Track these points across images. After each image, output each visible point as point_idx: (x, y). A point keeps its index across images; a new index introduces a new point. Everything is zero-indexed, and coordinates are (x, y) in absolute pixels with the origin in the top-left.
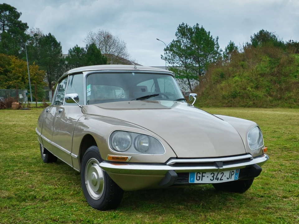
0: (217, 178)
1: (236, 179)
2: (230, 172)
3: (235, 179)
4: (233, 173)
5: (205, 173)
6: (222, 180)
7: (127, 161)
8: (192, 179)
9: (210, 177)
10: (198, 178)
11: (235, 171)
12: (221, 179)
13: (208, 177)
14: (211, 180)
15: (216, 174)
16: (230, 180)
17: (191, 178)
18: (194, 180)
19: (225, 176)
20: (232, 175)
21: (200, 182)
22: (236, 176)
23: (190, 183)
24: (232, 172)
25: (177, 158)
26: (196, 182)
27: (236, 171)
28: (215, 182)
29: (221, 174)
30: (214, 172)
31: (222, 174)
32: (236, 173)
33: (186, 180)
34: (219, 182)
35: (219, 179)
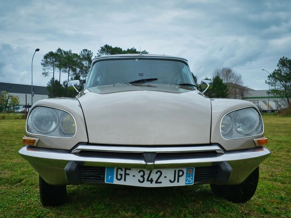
0: (150, 179)
1: (190, 183)
2: (175, 171)
3: (186, 184)
4: (181, 173)
5: (130, 169)
6: (161, 183)
7: (35, 145)
8: (109, 178)
9: (139, 176)
10: (119, 177)
11: (185, 170)
12: (158, 181)
13: (134, 176)
14: (139, 180)
15: (147, 172)
16: (175, 184)
17: (108, 175)
18: (112, 179)
19: (165, 177)
20: (179, 176)
21: (122, 183)
22: (189, 179)
23: (106, 183)
24: (179, 171)
25: (88, 144)
26: (116, 182)
27: (188, 170)
28: (147, 184)
29: (157, 173)
30: (161, 170)
31: (159, 173)
32: (187, 173)
33: (101, 177)
34: (154, 185)
35: (155, 180)
